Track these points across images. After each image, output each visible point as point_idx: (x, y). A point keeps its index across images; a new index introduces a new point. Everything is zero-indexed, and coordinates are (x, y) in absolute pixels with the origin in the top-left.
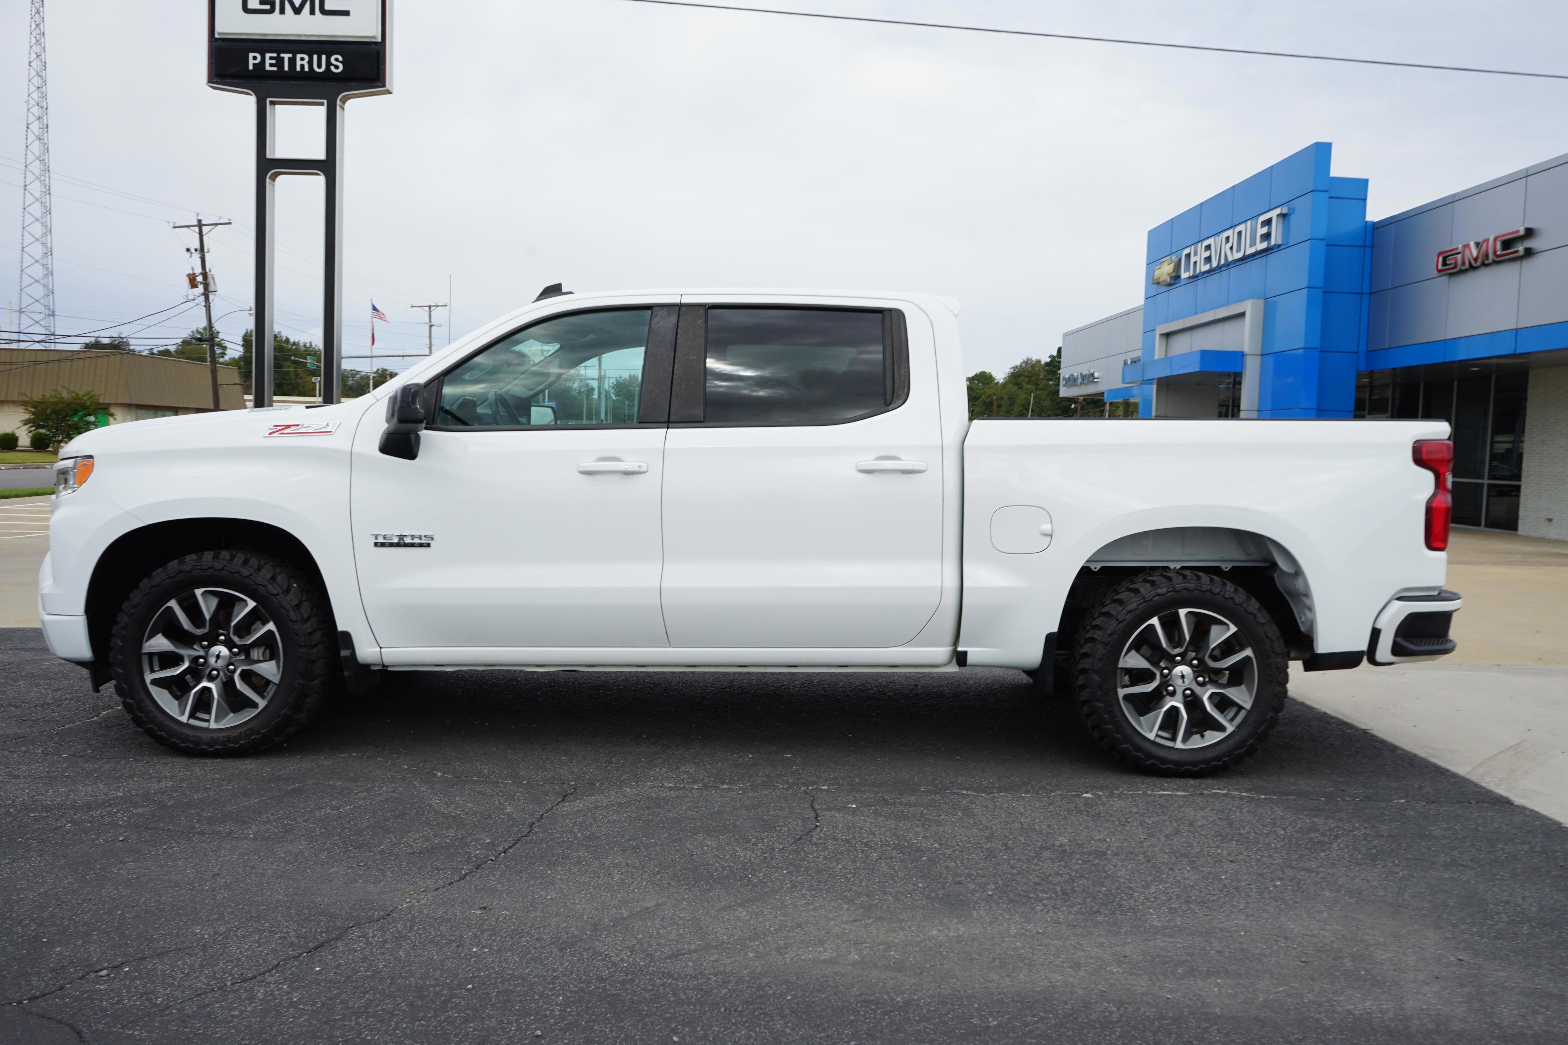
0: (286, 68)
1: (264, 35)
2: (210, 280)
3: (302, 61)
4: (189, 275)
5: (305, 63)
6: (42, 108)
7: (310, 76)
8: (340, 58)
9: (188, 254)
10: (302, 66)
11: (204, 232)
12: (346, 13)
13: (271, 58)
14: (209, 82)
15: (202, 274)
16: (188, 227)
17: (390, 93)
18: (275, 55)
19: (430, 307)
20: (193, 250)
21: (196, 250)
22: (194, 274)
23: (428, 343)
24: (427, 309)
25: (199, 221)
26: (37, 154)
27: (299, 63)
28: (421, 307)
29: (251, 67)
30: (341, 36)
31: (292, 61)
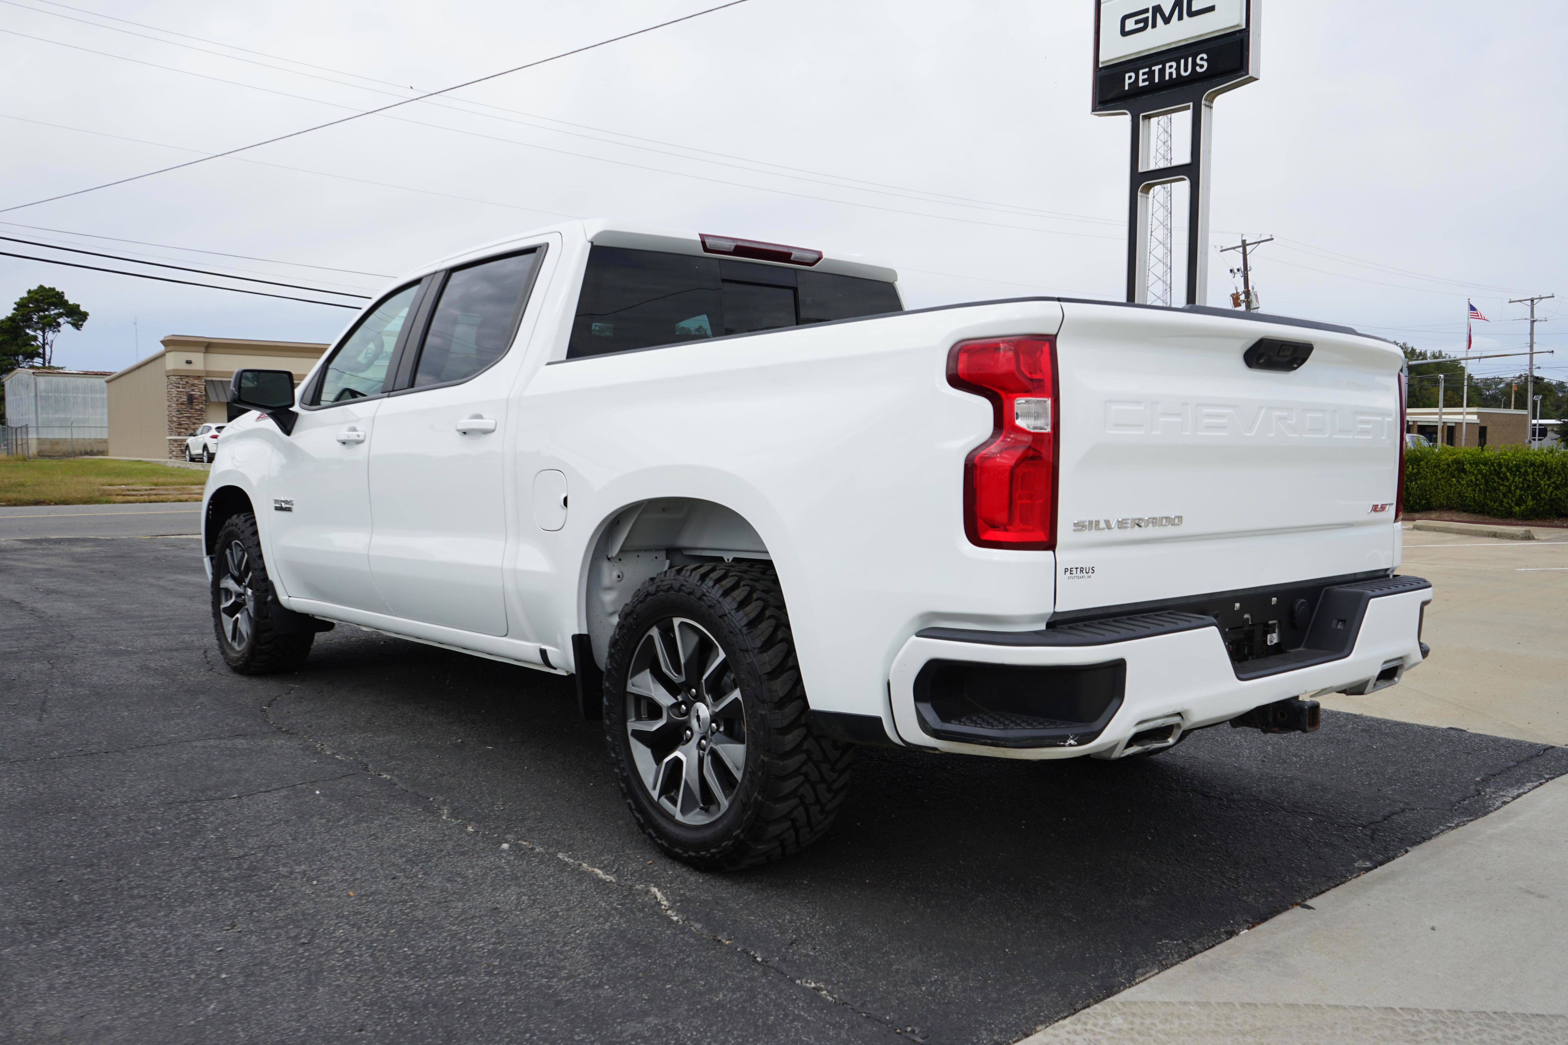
0: (1157, 80)
1: (1139, 52)
2: (1253, 297)
3: (1171, 69)
4: (1232, 295)
5: (1173, 70)
6: (1167, 159)
7: (1179, 82)
8: (1205, 56)
9: (1231, 275)
10: (1171, 74)
11: (1248, 251)
12: (1211, 9)
13: (1144, 74)
14: (1093, 111)
15: (1244, 292)
16: (1234, 248)
17: (1256, 79)
18: (1147, 70)
19: (1532, 300)
20: (1236, 271)
21: (1238, 270)
22: (1237, 293)
23: (1529, 341)
24: (1529, 302)
25: (1244, 242)
26: (1162, 202)
27: (1168, 71)
28: (1520, 301)
29: (1127, 88)
30: (1206, 34)
31: (1162, 72)
